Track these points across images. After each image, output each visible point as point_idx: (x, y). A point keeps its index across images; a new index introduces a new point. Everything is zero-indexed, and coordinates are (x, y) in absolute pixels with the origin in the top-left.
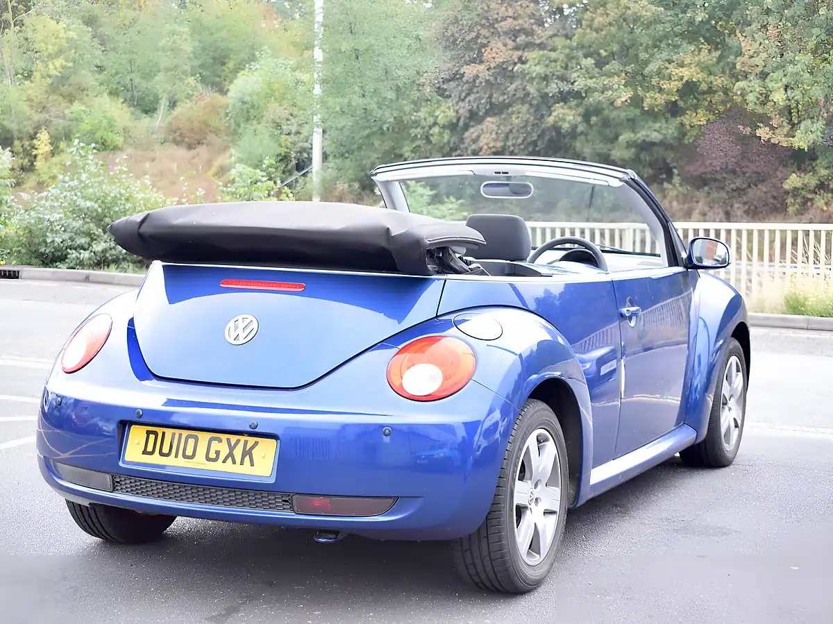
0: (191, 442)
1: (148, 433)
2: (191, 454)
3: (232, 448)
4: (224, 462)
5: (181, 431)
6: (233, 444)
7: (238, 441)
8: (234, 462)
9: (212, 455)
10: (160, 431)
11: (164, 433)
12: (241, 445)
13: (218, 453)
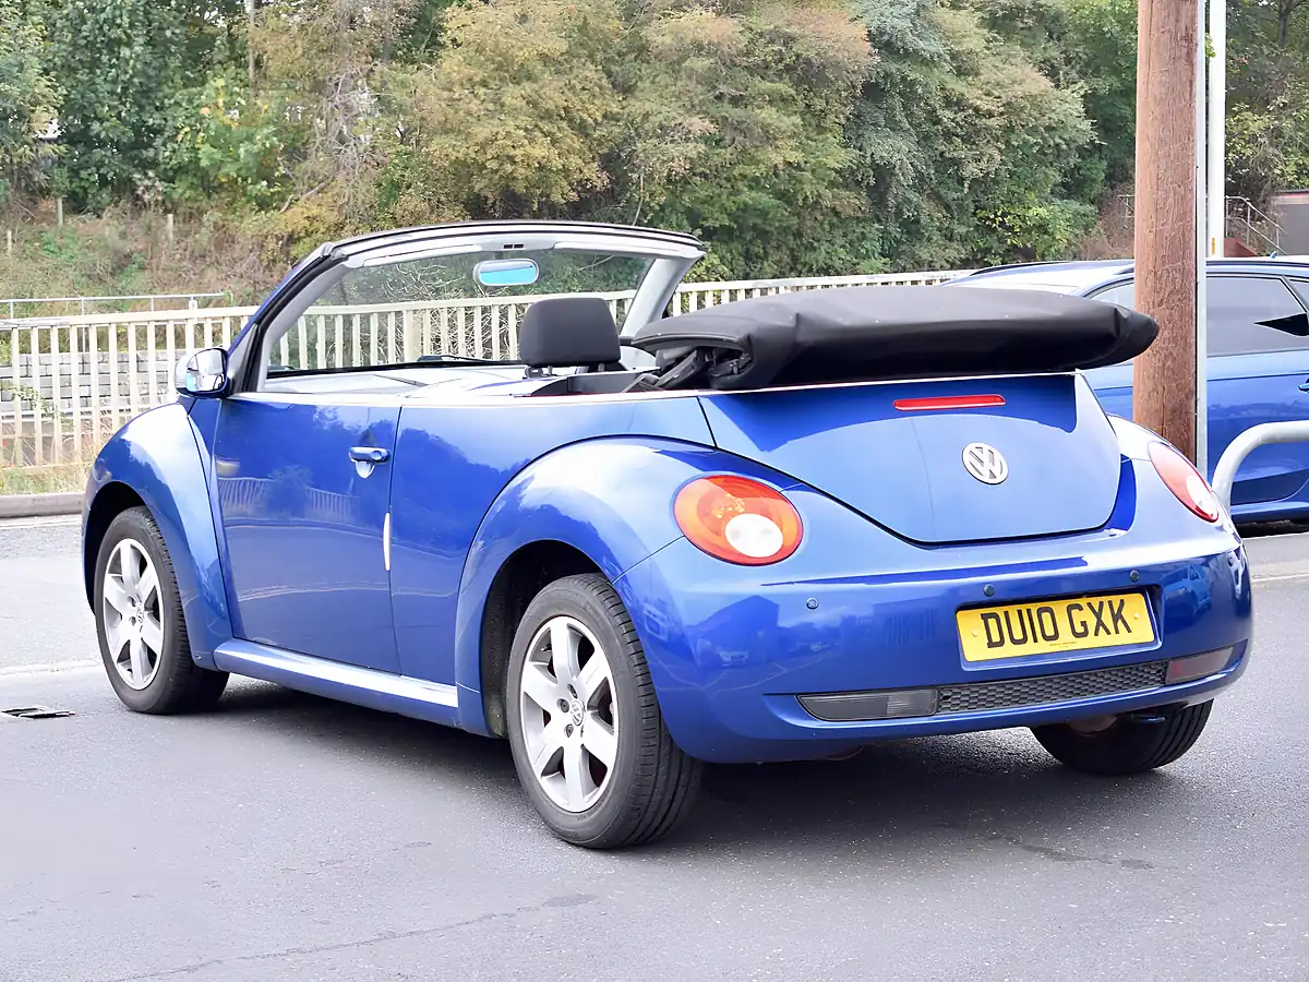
0: (1046, 616)
1: (985, 617)
2: (1053, 633)
3: (1098, 615)
4: (1096, 634)
5: (1029, 606)
6: (1097, 609)
7: (1101, 604)
8: (1108, 633)
9: (1080, 629)
10: (999, 611)
11: (1006, 613)
12: (1106, 607)
13: (1084, 624)
